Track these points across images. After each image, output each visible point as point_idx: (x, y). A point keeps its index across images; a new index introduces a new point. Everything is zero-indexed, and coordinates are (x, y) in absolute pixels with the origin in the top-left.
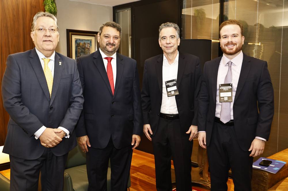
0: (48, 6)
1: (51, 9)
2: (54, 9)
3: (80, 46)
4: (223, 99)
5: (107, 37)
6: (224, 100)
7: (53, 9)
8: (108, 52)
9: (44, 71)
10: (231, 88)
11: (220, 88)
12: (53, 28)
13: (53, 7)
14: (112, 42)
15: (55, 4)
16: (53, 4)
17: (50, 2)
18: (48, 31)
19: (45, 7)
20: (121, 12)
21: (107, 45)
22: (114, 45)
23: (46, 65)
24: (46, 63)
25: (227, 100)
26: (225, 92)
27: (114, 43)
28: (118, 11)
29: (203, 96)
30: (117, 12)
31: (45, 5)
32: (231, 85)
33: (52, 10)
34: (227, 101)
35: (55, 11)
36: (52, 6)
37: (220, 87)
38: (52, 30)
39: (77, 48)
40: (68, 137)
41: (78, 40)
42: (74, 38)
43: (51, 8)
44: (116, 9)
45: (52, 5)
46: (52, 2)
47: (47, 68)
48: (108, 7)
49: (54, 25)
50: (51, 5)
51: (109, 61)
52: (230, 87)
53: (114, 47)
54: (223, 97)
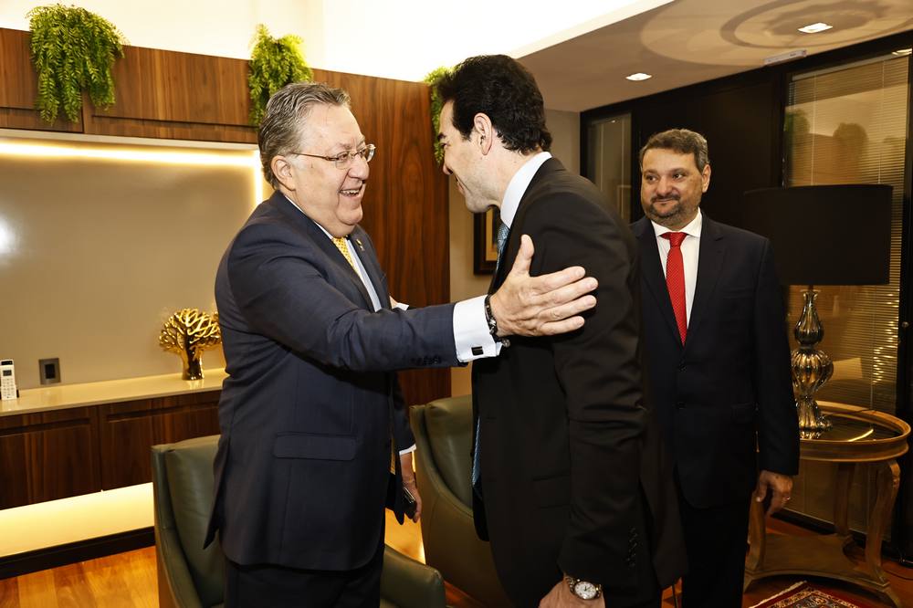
14: (663, 192)
20: (602, 126)
21: (654, 200)
22: (677, 196)
28: (595, 122)
30: (590, 126)
44: (589, 118)
48: (570, 113)
51: (676, 244)
53: (674, 203)
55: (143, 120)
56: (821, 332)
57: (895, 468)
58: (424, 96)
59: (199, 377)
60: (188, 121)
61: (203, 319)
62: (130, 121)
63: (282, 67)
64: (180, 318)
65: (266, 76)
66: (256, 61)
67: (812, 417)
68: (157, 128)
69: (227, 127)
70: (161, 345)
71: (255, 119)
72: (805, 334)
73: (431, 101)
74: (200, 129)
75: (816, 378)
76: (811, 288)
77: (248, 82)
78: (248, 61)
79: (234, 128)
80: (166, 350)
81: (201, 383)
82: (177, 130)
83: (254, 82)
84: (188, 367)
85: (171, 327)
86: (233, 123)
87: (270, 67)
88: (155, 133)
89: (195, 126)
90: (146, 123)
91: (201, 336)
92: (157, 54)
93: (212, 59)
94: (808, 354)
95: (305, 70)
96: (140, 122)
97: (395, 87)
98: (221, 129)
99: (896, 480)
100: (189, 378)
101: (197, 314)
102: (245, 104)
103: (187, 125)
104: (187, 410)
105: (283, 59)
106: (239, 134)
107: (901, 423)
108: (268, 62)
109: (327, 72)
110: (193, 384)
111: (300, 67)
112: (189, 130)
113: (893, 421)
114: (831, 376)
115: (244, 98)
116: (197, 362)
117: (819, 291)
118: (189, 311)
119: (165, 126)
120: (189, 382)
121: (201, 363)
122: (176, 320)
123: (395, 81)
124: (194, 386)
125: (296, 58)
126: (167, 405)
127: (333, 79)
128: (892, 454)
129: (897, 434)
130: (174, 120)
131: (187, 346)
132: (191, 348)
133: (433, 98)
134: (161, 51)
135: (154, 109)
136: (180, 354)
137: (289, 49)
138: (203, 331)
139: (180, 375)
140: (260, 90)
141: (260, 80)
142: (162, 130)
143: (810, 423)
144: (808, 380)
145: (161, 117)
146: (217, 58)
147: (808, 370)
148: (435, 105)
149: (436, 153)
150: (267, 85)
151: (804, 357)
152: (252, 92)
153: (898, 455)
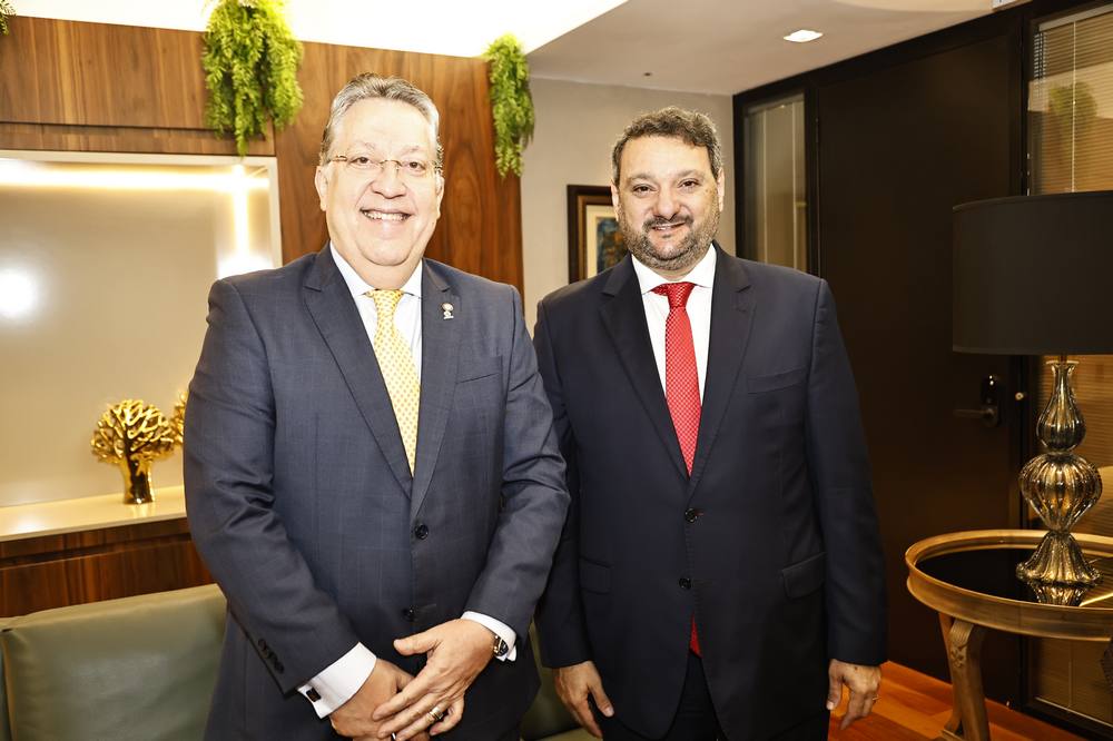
0: (504, 106)
1: (514, 116)
2: (526, 114)
3: (614, 244)
5: (644, 189)
7: (522, 113)
8: (659, 262)
9: (375, 348)
12: (416, 157)
13: (520, 108)
14: (667, 210)
15: (530, 98)
16: (521, 95)
17: (512, 91)
18: (391, 168)
19: (494, 111)
20: (765, 113)
21: (649, 225)
22: (688, 220)
23: (387, 320)
24: (386, 310)
27: (684, 212)
28: (753, 110)
30: (747, 115)
31: (493, 103)
33: (518, 119)
35: (528, 121)
36: (519, 105)
38: (413, 165)
39: (605, 251)
40: (512, 656)
41: (608, 223)
42: (594, 215)
43: (513, 112)
44: (746, 104)
45: (516, 100)
46: (517, 91)
47: (388, 336)
48: (715, 98)
49: (423, 146)
50: (513, 101)
51: (678, 301)
53: (684, 231)
55: (42, 124)
56: (1080, 430)
58: (480, 76)
59: (147, 499)
60: (112, 123)
61: (149, 415)
62: (22, 127)
63: (252, 40)
64: (118, 412)
65: (229, 54)
66: (212, 34)
67: (1068, 565)
68: (63, 136)
69: (172, 132)
70: (94, 453)
71: (214, 118)
72: (1053, 431)
73: (490, 85)
74: (131, 136)
75: (1073, 503)
76: (1063, 359)
77: (201, 64)
78: (201, 33)
79: (183, 132)
80: (101, 460)
81: (150, 509)
82: (93, 139)
83: (211, 64)
84: (130, 484)
85: (106, 426)
86: (182, 126)
87: (233, 40)
88: (60, 143)
89: (122, 132)
90: (47, 128)
91: (146, 439)
92: (61, 29)
93: (146, 32)
94: (1060, 462)
95: (291, 45)
96: (38, 128)
97: (432, 64)
98: (164, 134)
100: (131, 501)
101: (141, 407)
102: (198, 98)
103: (111, 130)
104: (119, 550)
105: (255, 27)
106: (190, 141)
108: (231, 34)
109: (326, 45)
110: (138, 510)
111: (280, 40)
112: (113, 138)
114: (1097, 499)
115: (198, 88)
116: (143, 477)
117: (1077, 362)
118: (130, 403)
119: (77, 133)
120: (132, 507)
121: (149, 480)
122: (114, 416)
123: (432, 56)
124: (141, 513)
125: (273, 27)
126: (88, 543)
127: (335, 56)
130: (89, 123)
131: (128, 453)
132: (133, 457)
133: (493, 80)
134: (67, 22)
135: (59, 107)
136: (118, 465)
137: (264, 14)
138: (148, 433)
139: (121, 496)
140: (220, 75)
141: (221, 61)
142: (72, 139)
143: (1064, 575)
144: (1060, 505)
145: (70, 120)
146: (154, 29)
147: (1060, 490)
148: (497, 91)
149: (499, 161)
150: (230, 67)
151: (1054, 469)
152: (209, 78)
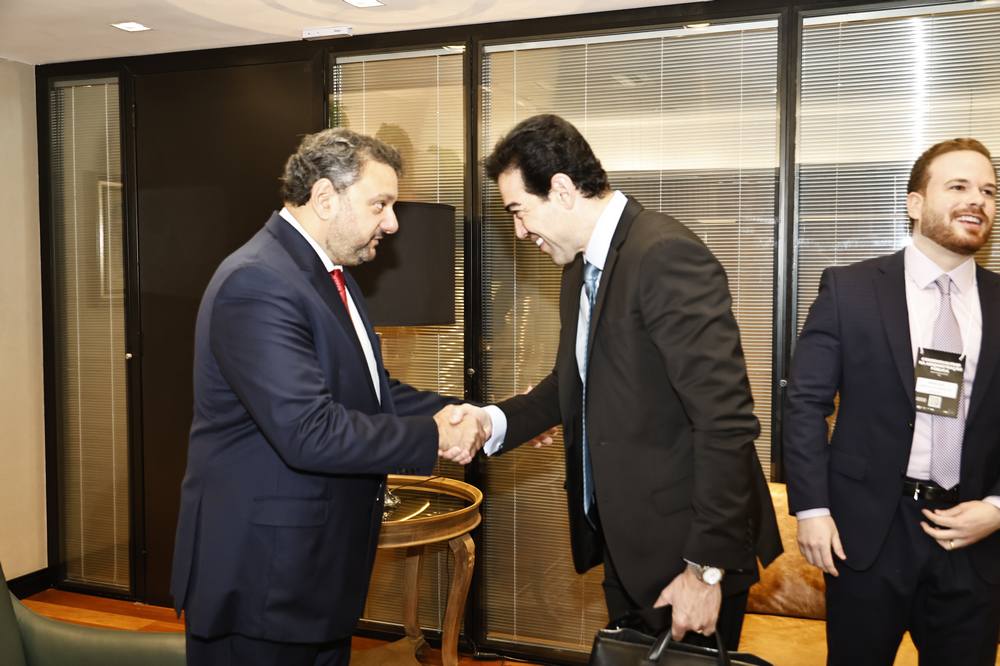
4: (924, 400)
6: (926, 404)
10: (961, 370)
11: (920, 362)
20: (73, 90)
25: (939, 406)
26: (934, 377)
28: (58, 84)
29: (809, 387)
30: (53, 89)
32: (961, 359)
34: (936, 413)
37: (920, 356)
48: (16, 65)
52: (957, 367)
54: (926, 396)
57: (470, 543)
99: (472, 558)
107: (471, 489)
113: (464, 488)
128: (466, 527)
129: (467, 503)
153: (473, 527)
